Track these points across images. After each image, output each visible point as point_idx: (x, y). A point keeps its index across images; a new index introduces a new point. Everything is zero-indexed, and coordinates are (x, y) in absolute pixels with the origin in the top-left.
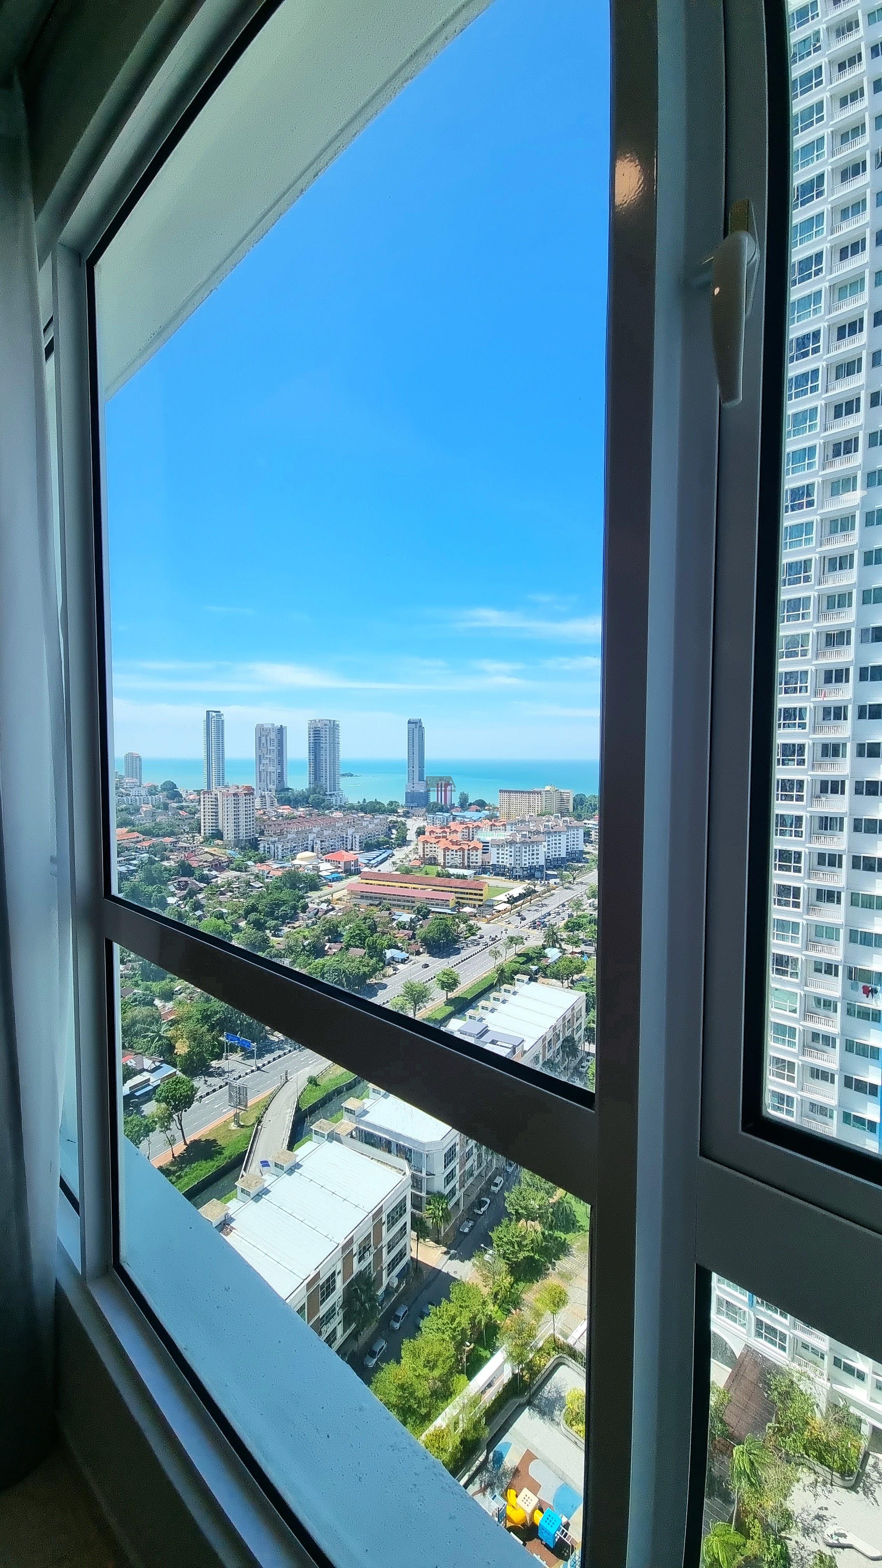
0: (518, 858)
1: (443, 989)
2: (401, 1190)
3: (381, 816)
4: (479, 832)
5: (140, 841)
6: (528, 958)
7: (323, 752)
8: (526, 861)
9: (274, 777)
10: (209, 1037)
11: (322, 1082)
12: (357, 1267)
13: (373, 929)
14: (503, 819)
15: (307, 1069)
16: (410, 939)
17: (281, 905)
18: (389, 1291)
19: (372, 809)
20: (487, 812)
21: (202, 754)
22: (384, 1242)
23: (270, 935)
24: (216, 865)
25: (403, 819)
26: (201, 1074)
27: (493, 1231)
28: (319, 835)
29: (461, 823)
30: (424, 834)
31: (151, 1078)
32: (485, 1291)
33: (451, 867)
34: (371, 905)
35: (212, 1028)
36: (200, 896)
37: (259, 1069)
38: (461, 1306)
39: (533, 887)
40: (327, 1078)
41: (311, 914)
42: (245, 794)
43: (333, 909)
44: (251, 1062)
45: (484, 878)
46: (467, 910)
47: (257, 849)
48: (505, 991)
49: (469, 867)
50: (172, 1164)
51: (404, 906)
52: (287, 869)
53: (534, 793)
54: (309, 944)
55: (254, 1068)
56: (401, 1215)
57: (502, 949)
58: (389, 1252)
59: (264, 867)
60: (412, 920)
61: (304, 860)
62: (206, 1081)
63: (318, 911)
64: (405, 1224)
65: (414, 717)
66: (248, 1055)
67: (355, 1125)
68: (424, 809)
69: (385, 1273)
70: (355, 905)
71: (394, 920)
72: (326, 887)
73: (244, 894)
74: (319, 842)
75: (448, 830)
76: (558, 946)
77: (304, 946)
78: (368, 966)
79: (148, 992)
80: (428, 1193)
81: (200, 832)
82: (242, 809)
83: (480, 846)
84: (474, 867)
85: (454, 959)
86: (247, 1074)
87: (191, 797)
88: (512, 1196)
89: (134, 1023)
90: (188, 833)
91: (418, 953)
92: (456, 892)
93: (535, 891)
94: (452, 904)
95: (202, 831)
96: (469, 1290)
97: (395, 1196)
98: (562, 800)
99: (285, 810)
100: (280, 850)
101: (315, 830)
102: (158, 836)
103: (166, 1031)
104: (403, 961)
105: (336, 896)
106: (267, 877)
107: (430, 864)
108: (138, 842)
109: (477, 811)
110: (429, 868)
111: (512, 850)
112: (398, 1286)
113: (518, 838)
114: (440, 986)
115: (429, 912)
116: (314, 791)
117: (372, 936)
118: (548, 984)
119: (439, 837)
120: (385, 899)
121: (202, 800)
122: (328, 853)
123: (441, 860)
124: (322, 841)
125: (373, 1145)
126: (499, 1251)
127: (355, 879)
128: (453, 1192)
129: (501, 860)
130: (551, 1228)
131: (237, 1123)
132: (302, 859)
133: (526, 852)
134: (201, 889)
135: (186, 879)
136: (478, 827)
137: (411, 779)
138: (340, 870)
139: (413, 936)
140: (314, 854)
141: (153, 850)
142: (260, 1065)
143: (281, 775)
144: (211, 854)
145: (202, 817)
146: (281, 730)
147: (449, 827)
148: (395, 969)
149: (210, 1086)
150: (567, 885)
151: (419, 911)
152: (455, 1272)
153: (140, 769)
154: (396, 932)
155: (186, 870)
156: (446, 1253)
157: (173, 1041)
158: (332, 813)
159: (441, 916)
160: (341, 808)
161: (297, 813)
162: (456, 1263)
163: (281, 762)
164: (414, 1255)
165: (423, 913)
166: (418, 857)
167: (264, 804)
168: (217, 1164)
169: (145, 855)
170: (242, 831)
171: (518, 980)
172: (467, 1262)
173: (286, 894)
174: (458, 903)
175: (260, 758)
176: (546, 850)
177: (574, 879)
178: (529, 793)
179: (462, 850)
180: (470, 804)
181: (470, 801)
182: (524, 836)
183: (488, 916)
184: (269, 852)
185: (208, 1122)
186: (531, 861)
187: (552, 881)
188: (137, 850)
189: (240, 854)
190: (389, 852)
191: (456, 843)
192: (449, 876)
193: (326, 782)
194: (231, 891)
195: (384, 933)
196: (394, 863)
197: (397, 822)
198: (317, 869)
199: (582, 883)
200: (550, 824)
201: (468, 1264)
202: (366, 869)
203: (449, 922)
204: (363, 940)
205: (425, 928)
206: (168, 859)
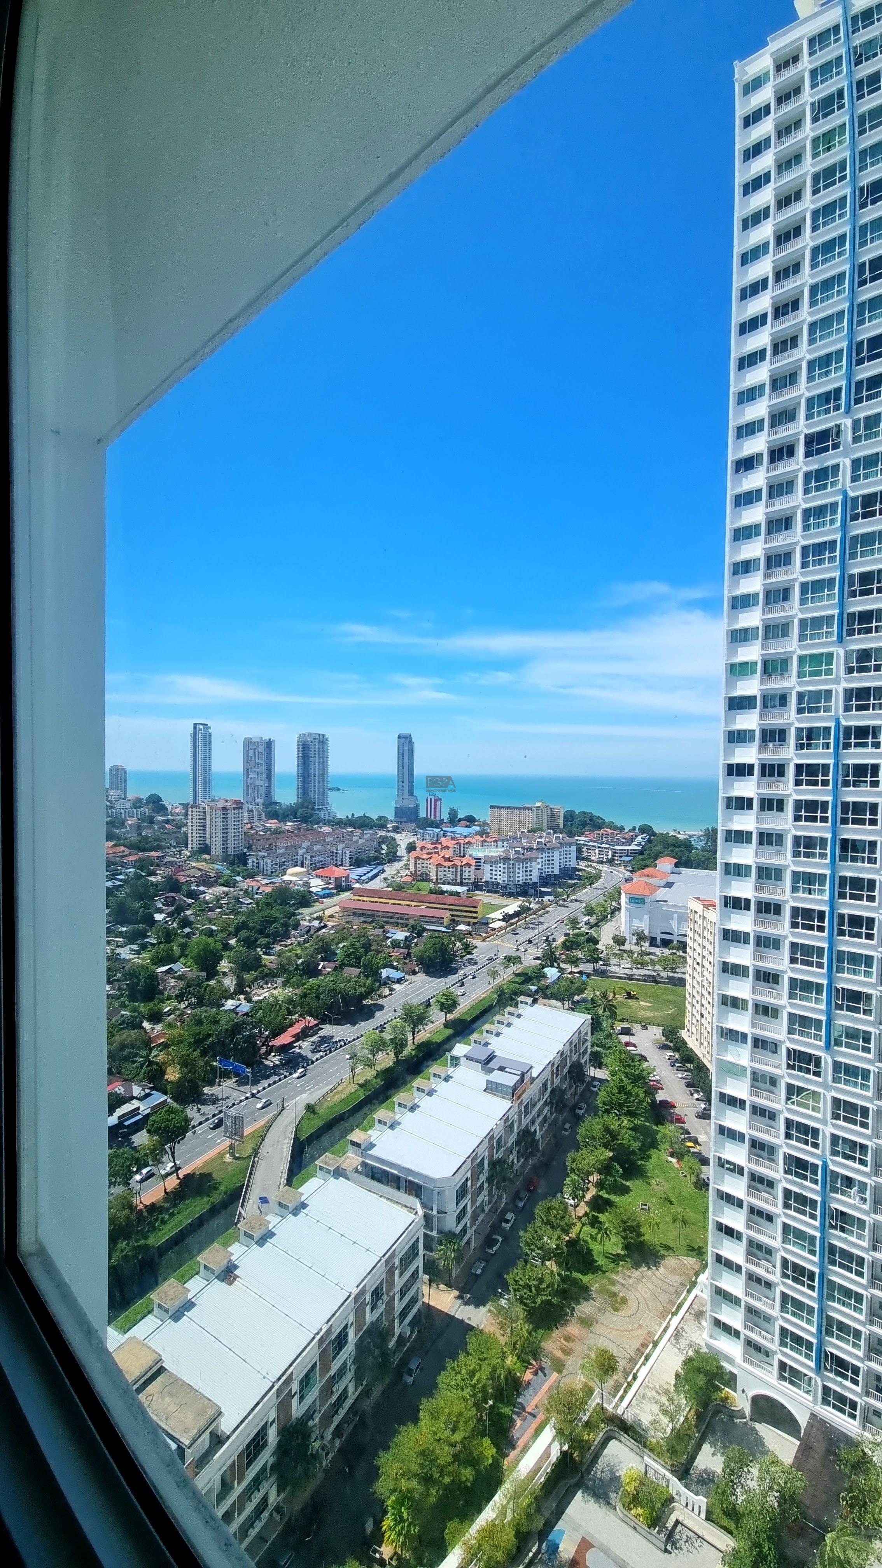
0: (511, 875)
1: (442, 1010)
2: (415, 1230)
3: (371, 832)
4: (471, 848)
5: (126, 856)
6: (526, 977)
7: (312, 766)
8: (520, 878)
9: (262, 790)
10: (201, 1063)
11: (321, 1110)
12: (369, 1317)
13: (367, 947)
14: (494, 835)
15: (304, 1096)
16: (405, 958)
17: (273, 923)
18: (401, 1340)
19: (362, 823)
20: (477, 828)
21: (188, 768)
22: (397, 1289)
23: (261, 953)
24: (204, 880)
25: (393, 835)
26: (193, 1102)
27: (507, 1274)
28: (309, 850)
29: (453, 839)
30: (415, 849)
31: (142, 1108)
32: (503, 1340)
33: (444, 883)
34: (365, 922)
35: (204, 1053)
36: (188, 912)
37: (253, 1095)
38: (479, 1359)
39: (527, 904)
40: (325, 1105)
41: (303, 931)
42: (235, 808)
43: (325, 926)
44: (246, 1088)
45: (477, 895)
46: (462, 927)
47: (246, 864)
48: (509, 1013)
49: (461, 884)
50: (165, 1200)
51: (398, 923)
52: (277, 885)
53: (525, 808)
54: (302, 963)
55: (248, 1095)
56: (414, 1259)
57: (500, 969)
58: (401, 1299)
59: (254, 883)
60: (406, 938)
61: (293, 875)
62: (199, 1110)
63: (310, 929)
64: (418, 1267)
65: (405, 731)
66: (243, 1081)
67: (361, 1160)
68: (414, 825)
69: (397, 1322)
70: (348, 922)
71: (388, 938)
72: (317, 904)
73: (233, 911)
74: (309, 857)
75: (439, 846)
76: (556, 965)
77: (297, 965)
78: (364, 986)
79: (136, 1014)
80: (439, 1232)
81: (187, 847)
82: (231, 824)
83: (473, 862)
84: (467, 884)
85: (452, 979)
86: (241, 1101)
87: (177, 810)
88: (528, 1235)
89: (123, 1046)
90: (174, 847)
91: (414, 973)
92: (450, 910)
93: (529, 909)
94: (446, 921)
95: (190, 846)
96: (487, 1341)
97: (408, 1238)
98: (552, 816)
99: (273, 824)
100: (269, 865)
101: (305, 845)
102: (144, 850)
103: (156, 1056)
104: (399, 981)
105: (328, 913)
106: (257, 893)
107: (422, 880)
108: (123, 856)
109: (467, 826)
110: (421, 884)
111: (506, 866)
112: (410, 1336)
113: (512, 854)
114: (439, 1008)
115: (425, 930)
116: (302, 807)
117: (366, 955)
118: (549, 1006)
119: (431, 853)
120: (378, 916)
121: (190, 813)
122: (319, 869)
123: (433, 876)
124: (312, 857)
125: (379, 1181)
126: (515, 1295)
127: (347, 895)
128: (464, 1231)
129: (494, 877)
130: (567, 1270)
131: (232, 1155)
132: (292, 875)
133: (519, 869)
134: (189, 905)
135: (173, 894)
136: (469, 843)
137: (400, 794)
138: (331, 886)
139: (409, 955)
140: (304, 870)
141: (142, 865)
142: (255, 1092)
143: (268, 790)
144: (200, 869)
145: (190, 831)
146: (269, 744)
147: (440, 843)
148: (392, 990)
149: (203, 1114)
150: (561, 902)
151: (413, 928)
152: (469, 1319)
153: (125, 781)
154: (391, 950)
155: (174, 885)
156: (458, 1298)
157: (163, 1067)
158: (321, 827)
159: (437, 934)
160: (329, 823)
161: (285, 828)
162: (471, 1309)
163: (269, 775)
164: (426, 1300)
165: (418, 931)
166: (409, 873)
167: (251, 818)
168: (212, 1200)
169: (132, 870)
170: (231, 846)
171: (521, 1002)
172: (482, 1307)
173: (276, 911)
174: (453, 921)
175: (247, 772)
176: (540, 866)
177: (568, 896)
178: (519, 808)
179: (455, 866)
180: (460, 820)
181: (459, 817)
182: (517, 852)
183: (484, 935)
184: (258, 867)
185: (201, 1153)
186: (525, 877)
187: (546, 899)
188: (123, 865)
189: (228, 869)
190: (380, 867)
191: (448, 859)
192: (442, 892)
193: (314, 795)
194: (219, 908)
195: (378, 952)
196: (386, 879)
197: (387, 837)
198: (307, 884)
199: (576, 900)
200: (543, 840)
201: (483, 1310)
202: (357, 886)
203: (446, 941)
204: (358, 959)
205: (420, 946)
206: (155, 874)
